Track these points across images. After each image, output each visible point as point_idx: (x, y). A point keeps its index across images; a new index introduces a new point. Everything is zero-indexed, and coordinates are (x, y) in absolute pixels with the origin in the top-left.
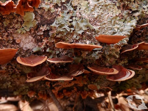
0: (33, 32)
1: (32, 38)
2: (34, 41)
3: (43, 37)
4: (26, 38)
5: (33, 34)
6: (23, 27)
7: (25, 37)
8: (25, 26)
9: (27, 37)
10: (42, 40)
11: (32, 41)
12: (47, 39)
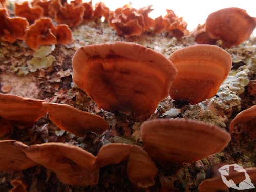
0: (41, 76)
1: (37, 87)
2: (37, 93)
3: (57, 89)
4: (24, 85)
5: (41, 80)
6: (27, 65)
7: (23, 83)
8: (32, 65)
9: (27, 84)
10: (54, 93)
11: (32, 93)
12: (65, 93)
